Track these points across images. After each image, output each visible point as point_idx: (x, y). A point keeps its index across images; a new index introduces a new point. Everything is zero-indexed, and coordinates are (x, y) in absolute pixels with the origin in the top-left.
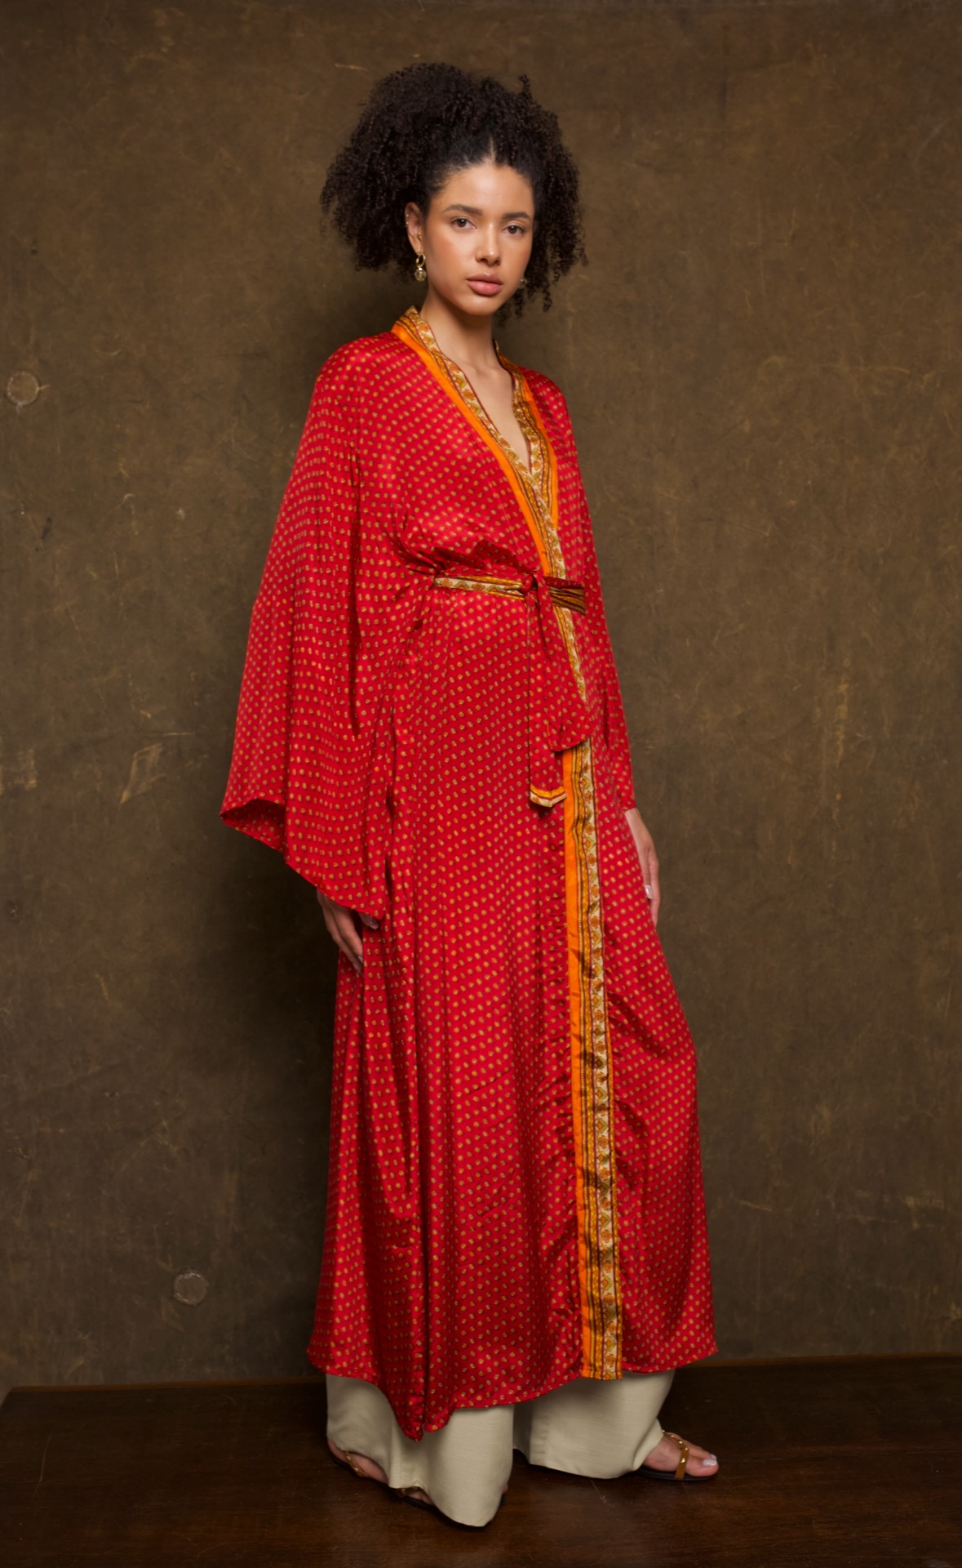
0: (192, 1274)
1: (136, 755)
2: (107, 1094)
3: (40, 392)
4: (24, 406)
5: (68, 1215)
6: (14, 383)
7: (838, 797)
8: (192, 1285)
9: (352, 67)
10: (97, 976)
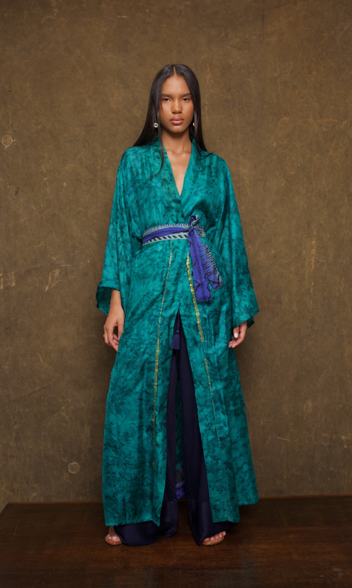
0: (74, 463)
1: (50, 273)
2: (43, 397)
3: (13, 142)
4: (8, 147)
5: (29, 441)
6: (4, 139)
7: (313, 284)
8: (74, 467)
9: (124, 17)
10: (38, 354)
